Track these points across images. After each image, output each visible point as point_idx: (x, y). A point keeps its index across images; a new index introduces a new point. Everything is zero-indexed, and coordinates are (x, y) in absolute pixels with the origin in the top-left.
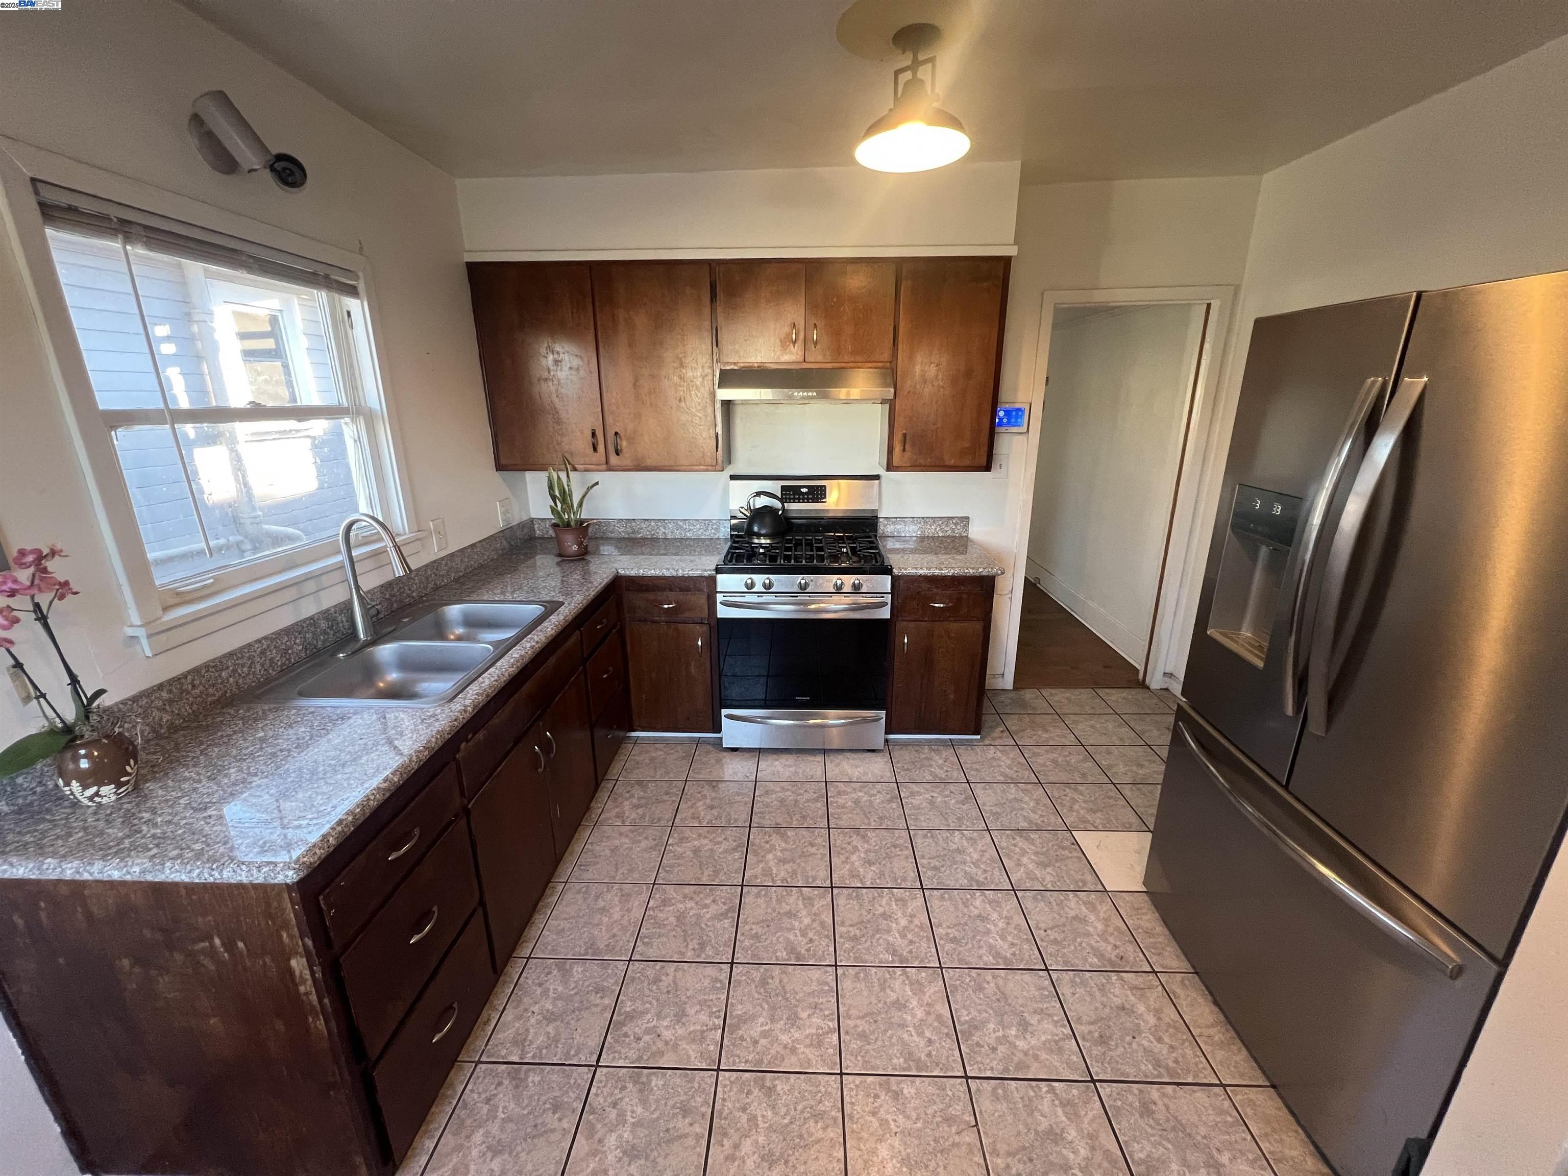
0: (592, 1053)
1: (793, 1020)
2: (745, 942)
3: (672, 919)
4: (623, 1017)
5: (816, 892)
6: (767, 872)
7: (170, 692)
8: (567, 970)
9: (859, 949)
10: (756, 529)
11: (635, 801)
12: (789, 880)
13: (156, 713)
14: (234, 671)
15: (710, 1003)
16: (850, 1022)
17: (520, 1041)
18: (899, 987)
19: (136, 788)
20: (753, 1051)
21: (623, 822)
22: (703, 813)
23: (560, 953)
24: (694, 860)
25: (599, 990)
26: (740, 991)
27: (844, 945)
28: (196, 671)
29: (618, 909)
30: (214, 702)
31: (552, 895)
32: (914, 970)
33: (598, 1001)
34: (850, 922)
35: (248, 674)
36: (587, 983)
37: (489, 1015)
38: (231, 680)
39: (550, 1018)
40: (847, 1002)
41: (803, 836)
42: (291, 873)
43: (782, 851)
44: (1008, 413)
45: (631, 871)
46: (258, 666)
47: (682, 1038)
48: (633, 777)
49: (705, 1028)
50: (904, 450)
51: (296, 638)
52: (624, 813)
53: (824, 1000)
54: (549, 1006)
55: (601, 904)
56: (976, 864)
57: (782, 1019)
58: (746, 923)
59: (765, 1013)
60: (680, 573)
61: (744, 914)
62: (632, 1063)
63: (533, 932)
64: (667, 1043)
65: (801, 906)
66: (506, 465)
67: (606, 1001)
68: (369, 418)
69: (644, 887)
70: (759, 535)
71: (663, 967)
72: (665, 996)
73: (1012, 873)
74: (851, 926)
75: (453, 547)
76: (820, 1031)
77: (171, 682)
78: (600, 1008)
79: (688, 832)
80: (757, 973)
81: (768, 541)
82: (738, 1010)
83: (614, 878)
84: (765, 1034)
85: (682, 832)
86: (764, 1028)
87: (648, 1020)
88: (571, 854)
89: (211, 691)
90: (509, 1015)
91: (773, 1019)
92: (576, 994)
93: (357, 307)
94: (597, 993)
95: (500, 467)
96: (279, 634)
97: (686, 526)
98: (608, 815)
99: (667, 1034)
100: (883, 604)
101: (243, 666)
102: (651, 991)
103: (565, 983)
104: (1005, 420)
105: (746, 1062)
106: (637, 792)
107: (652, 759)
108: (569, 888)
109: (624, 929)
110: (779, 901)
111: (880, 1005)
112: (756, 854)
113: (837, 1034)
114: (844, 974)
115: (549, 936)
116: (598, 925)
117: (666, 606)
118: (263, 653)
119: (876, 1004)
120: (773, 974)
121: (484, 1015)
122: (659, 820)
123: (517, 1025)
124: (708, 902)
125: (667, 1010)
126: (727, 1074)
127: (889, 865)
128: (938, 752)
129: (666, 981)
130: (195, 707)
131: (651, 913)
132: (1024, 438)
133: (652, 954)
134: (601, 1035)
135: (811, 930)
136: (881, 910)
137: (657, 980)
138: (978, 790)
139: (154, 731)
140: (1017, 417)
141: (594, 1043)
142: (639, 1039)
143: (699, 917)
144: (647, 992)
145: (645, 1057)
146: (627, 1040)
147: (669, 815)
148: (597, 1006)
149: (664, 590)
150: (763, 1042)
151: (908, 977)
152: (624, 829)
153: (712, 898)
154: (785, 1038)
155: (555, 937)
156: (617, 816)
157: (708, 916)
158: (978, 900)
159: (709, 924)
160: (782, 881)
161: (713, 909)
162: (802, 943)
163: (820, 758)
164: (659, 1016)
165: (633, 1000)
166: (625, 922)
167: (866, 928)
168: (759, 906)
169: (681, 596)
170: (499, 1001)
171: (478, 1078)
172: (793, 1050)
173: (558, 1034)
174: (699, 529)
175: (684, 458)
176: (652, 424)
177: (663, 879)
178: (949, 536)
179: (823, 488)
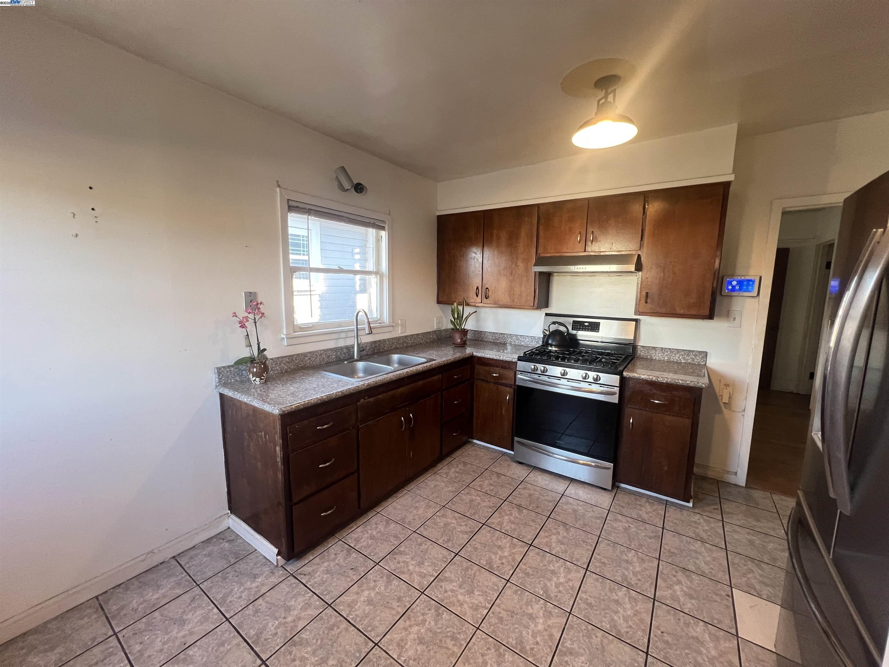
0: (379, 558)
1: (471, 592)
2: (469, 548)
3: (442, 524)
4: (398, 551)
5: (520, 543)
6: (500, 524)
7: (288, 359)
8: (389, 524)
9: (526, 580)
10: (550, 342)
11: (457, 470)
12: (509, 532)
13: (283, 365)
14: (310, 358)
15: (437, 565)
16: (497, 608)
17: (357, 540)
18: (537, 608)
19: (266, 382)
20: (442, 594)
21: (447, 476)
22: (485, 486)
23: (390, 516)
24: (468, 504)
25: (396, 537)
26: (452, 567)
27: (519, 573)
28: (298, 355)
29: (422, 510)
30: (301, 367)
31: (400, 494)
32: (552, 605)
33: (393, 541)
34: (530, 566)
35: (314, 361)
36: (393, 532)
37: (353, 526)
38: (308, 361)
39: (372, 537)
40: (503, 599)
41: (531, 516)
42: (277, 411)
43: (515, 517)
44: (740, 283)
45: (437, 497)
46: (318, 359)
47: (415, 572)
48: (463, 460)
49: (428, 573)
50: (646, 302)
51: (334, 353)
52: (450, 473)
53: (491, 592)
54: (374, 533)
55: (417, 505)
56: (635, 574)
57: (464, 589)
58: (475, 540)
59: (458, 582)
60: (501, 358)
61: (476, 536)
62: (391, 570)
63: (385, 504)
64: (408, 570)
65: (508, 546)
66: (441, 301)
67: (396, 542)
68: (382, 276)
69: (439, 506)
70: (551, 345)
71: (426, 541)
72: (419, 552)
73: (659, 589)
74: (530, 567)
75: (408, 333)
76: (480, 604)
77: (289, 356)
78: (392, 544)
79: (473, 491)
80: (466, 564)
81: (556, 349)
82: (447, 574)
83: (428, 497)
84: (452, 591)
85: (470, 491)
86: (454, 588)
87: (407, 558)
88: (417, 481)
89: (301, 363)
90: (359, 530)
91: (460, 587)
92: (387, 534)
93: (384, 234)
94: (394, 537)
95: (439, 302)
96: (328, 350)
98: (442, 471)
99: (411, 568)
100: (613, 394)
101: (313, 357)
102: (415, 547)
103: (386, 527)
104: (737, 288)
105: (436, 597)
106: (461, 466)
107: (476, 455)
108: (408, 494)
109: (420, 519)
110: (497, 539)
111: (520, 611)
112: (500, 513)
113: (487, 611)
114: (510, 587)
115: (390, 508)
116: (411, 512)
117: (494, 375)
118: (321, 355)
119: (518, 609)
120: (473, 568)
121: (352, 525)
122: (463, 481)
123: (360, 534)
124: (463, 524)
125: (416, 558)
126: (425, 597)
127: (573, 549)
128: (652, 504)
129: (424, 547)
130: (295, 367)
131: (435, 517)
132: (756, 300)
133: (425, 534)
134: (386, 553)
135: (506, 559)
136: (552, 568)
137: (420, 545)
138: (667, 536)
139: (281, 370)
140: (748, 285)
141: (382, 555)
142: (399, 563)
143: (455, 528)
144: (413, 547)
145: (397, 571)
146: (394, 561)
147: (468, 481)
148: (391, 542)
149: (494, 366)
150: (450, 593)
151: (545, 607)
152: (445, 480)
153: (465, 523)
154: (460, 597)
155: (392, 509)
156: (445, 473)
157: (459, 530)
158: (622, 593)
159: (457, 533)
160: (506, 531)
161: (463, 528)
162: (496, 561)
163: (567, 483)
164: (412, 559)
165: (406, 547)
166: (422, 516)
167: (537, 572)
168: (486, 536)
169: (502, 371)
170: (360, 522)
171: (337, 545)
172: (461, 605)
173: (371, 545)
174: (528, 341)
175: (517, 301)
176: (504, 284)
177: (449, 506)
178: (690, 363)
179: (598, 324)
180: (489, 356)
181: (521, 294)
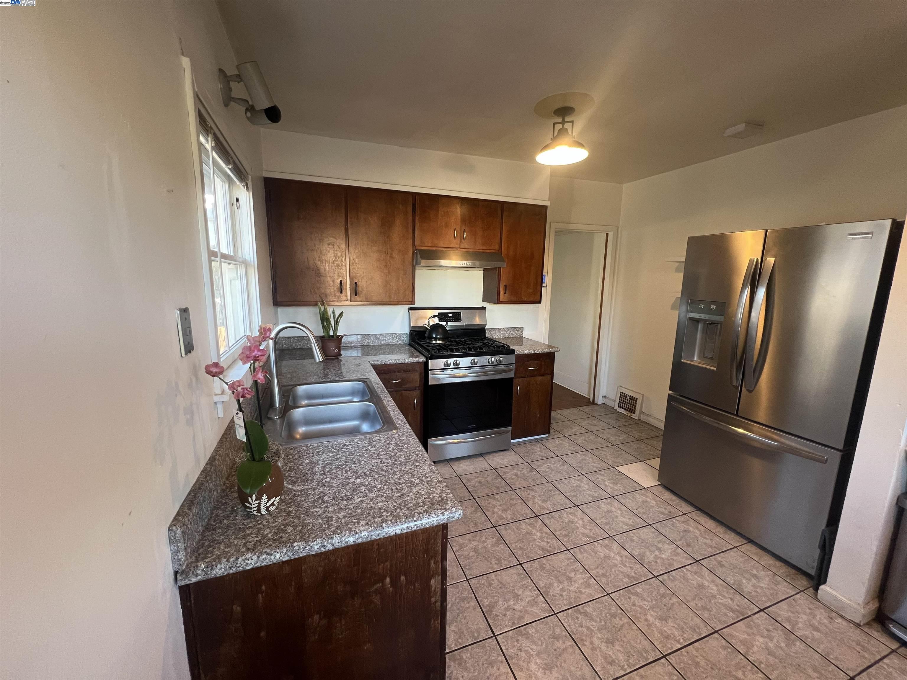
0: (487, 631)
1: (570, 579)
2: (517, 552)
3: (472, 553)
4: (487, 608)
5: (532, 520)
6: (501, 518)
9: (572, 539)
10: (433, 336)
12: (515, 518)
15: (526, 586)
16: (593, 571)
18: (601, 550)
20: (563, 599)
26: (535, 576)
27: (563, 538)
33: (468, 605)
34: (558, 529)
36: (455, 600)
40: (586, 563)
41: (504, 497)
43: (500, 505)
47: (526, 606)
49: (533, 598)
50: (505, 293)
53: (574, 565)
57: (564, 581)
58: (511, 543)
59: (555, 581)
61: (506, 540)
62: (511, 627)
64: (521, 611)
65: (530, 528)
66: (279, 303)
67: (474, 603)
68: (246, 266)
70: (436, 339)
71: (486, 577)
72: (501, 590)
73: (606, 490)
76: (584, 581)
78: (472, 608)
80: (536, 565)
82: (541, 584)
84: (562, 590)
86: (560, 587)
87: (502, 604)
91: (560, 582)
94: (464, 602)
95: (274, 303)
97: (381, 338)
99: (517, 607)
100: (510, 370)
105: (564, 606)
110: (518, 529)
111: (600, 560)
112: (488, 510)
113: (592, 578)
114: (575, 552)
117: (394, 382)
120: (543, 563)
124: (483, 539)
125: (507, 596)
126: (561, 614)
127: (554, 500)
128: (534, 445)
129: (494, 583)
131: (457, 554)
132: (545, 288)
133: (474, 573)
134: (484, 620)
135: (543, 538)
137: (490, 584)
138: (565, 458)
141: (484, 625)
142: (505, 615)
143: (485, 548)
144: (490, 592)
145: (516, 622)
146: (500, 618)
148: (469, 608)
149: (395, 372)
150: (564, 594)
153: (483, 537)
154: (572, 588)
157: (489, 546)
159: (493, 549)
160: (512, 519)
161: (489, 542)
162: (543, 545)
163: (481, 459)
164: (506, 600)
165: (486, 598)
168: (510, 534)
169: (401, 375)
172: (581, 592)
174: (389, 339)
175: (394, 297)
176: (378, 278)
177: (450, 535)
178: (515, 337)
179: (459, 314)
180: (390, 361)
181: (398, 289)
